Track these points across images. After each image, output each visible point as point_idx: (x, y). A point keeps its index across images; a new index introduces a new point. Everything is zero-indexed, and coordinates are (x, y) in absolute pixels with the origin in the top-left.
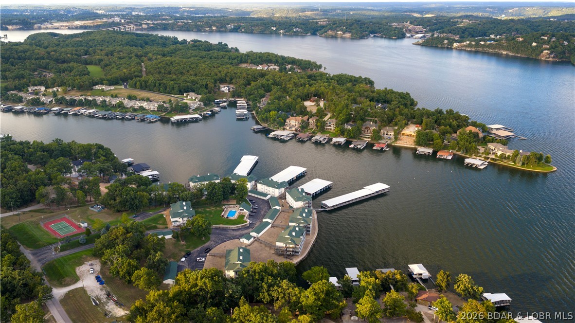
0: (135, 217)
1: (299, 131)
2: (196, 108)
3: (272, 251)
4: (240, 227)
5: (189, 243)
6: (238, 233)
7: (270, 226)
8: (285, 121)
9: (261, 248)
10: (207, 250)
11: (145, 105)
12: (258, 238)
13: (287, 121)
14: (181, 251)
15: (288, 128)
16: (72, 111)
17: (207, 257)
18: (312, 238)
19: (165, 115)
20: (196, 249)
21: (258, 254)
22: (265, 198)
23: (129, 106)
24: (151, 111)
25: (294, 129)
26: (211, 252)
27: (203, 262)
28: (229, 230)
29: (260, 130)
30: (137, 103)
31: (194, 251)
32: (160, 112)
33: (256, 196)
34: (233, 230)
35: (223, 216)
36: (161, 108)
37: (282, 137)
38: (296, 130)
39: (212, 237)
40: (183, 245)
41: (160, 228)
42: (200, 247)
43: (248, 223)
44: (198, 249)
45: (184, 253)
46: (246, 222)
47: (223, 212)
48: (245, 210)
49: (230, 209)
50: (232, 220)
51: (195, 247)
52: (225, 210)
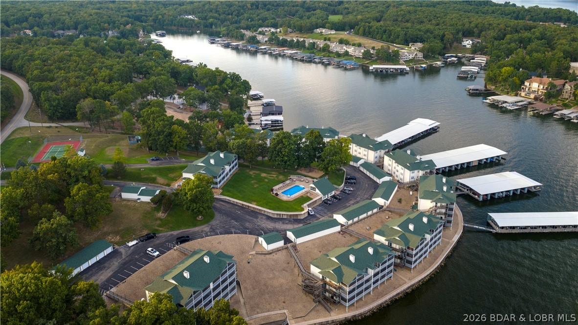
0: (153, 160)
1: (541, 100)
2: (410, 60)
3: (300, 280)
4: (285, 217)
5: (169, 219)
6: (270, 225)
7: (338, 228)
9: (285, 265)
10: (183, 240)
11: (351, 50)
12: (295, 247)
14: (145, 226)
15: (523, 94)
16: (277, 50)
17: (172, 251)
18: (410, 279)
19: (367, 63)
20: (172, 232)
21: (271, 276)
22: (378, 181)
23: (335, 50)
24: (356, 58)
25: (532, 96)
26: (186, 245)
27: (152, 258)
28: (260, 216)
29: (478, 92)
30: (344, 47)
31: (165, 234)
32: (364, 60)
33: (368, 174)
34: (269, 218)
35: (272, 190)
36: (367, 55)
37: (504, 105)
38: (536, 99)
39: (215, 222)
40: (160, 219)
41: (158, 183)
42: (181, 231)
43: (303, 212)
44: (175, 233)
45: (145, 232)
46: (303, 209)
47: (281, 185)
48: (317, 191)
49: (297, 183)
50: (281, 201)
51: (173, 229)
52: (288, 182)
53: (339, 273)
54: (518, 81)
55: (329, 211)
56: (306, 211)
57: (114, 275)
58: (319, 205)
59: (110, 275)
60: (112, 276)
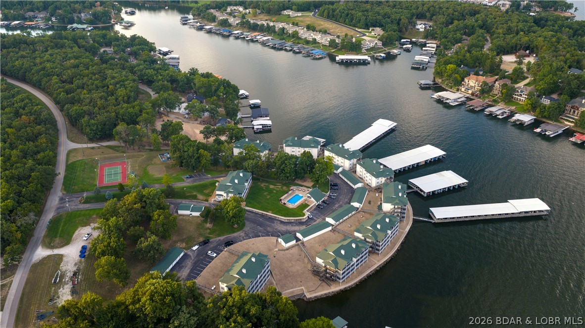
0: (187, 178)
1: (476, 96)
2: (371, 48)
3: (309, 267)
4: (293, 221)
5: (215, 228)
6: (283, 228)
7: (330, 228)
8: (463, 80)
9: (298, 257)
10: (229, 243)
11: (318, 37)
12: (303, 243)
13: (466, 80)
14: (200, 235)
15: (463, 89)
17: (223, 252)
18: (378, 261)
19: (334, 52)
20: (219, 238)
21: (290, 265)
22: (353, 186)
23: (304, 37)
24: (323, 45)
25: (470, 92)
26: (232, 247)
27: (212, 258)
28: (275, 222)
29: (428, 86)
30: (312, 35)
31: (215, 240)
32: (331, 48)
33: (346, 180)
34: (282, 222)
35: (281, 200)
36: (332, 44)
37: (448, 101)
38: (473, 94)
39: (248, 227)
40: (209, 228)
41: (199, 200)
42: (225, 236)
43: (305, 217)
44: (222, 238)
45: (201, 239)
46: (304, 215)
47: (286, 195)
48: (312, 199)
49: (297, 192)
50: (288, 209)
51: (219, 235)
52: (290, 192)
53: (335, 262)
54: (459, 79)
55: (322, 214)
56: (306, 216)
57: (192, 271)
58: (315, 210)
59: (188, 271)
60: (191, 272)
